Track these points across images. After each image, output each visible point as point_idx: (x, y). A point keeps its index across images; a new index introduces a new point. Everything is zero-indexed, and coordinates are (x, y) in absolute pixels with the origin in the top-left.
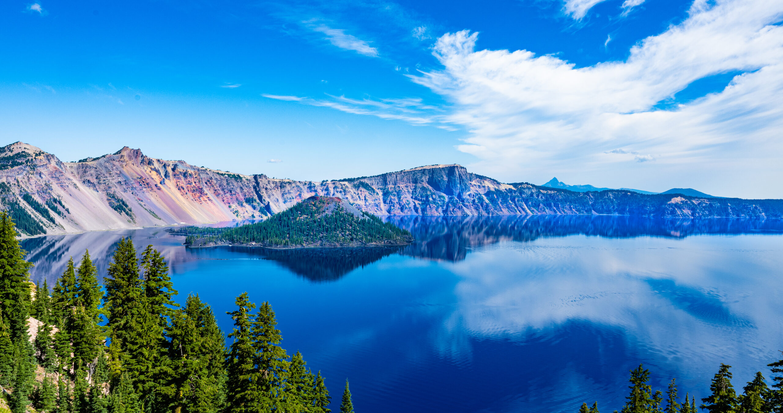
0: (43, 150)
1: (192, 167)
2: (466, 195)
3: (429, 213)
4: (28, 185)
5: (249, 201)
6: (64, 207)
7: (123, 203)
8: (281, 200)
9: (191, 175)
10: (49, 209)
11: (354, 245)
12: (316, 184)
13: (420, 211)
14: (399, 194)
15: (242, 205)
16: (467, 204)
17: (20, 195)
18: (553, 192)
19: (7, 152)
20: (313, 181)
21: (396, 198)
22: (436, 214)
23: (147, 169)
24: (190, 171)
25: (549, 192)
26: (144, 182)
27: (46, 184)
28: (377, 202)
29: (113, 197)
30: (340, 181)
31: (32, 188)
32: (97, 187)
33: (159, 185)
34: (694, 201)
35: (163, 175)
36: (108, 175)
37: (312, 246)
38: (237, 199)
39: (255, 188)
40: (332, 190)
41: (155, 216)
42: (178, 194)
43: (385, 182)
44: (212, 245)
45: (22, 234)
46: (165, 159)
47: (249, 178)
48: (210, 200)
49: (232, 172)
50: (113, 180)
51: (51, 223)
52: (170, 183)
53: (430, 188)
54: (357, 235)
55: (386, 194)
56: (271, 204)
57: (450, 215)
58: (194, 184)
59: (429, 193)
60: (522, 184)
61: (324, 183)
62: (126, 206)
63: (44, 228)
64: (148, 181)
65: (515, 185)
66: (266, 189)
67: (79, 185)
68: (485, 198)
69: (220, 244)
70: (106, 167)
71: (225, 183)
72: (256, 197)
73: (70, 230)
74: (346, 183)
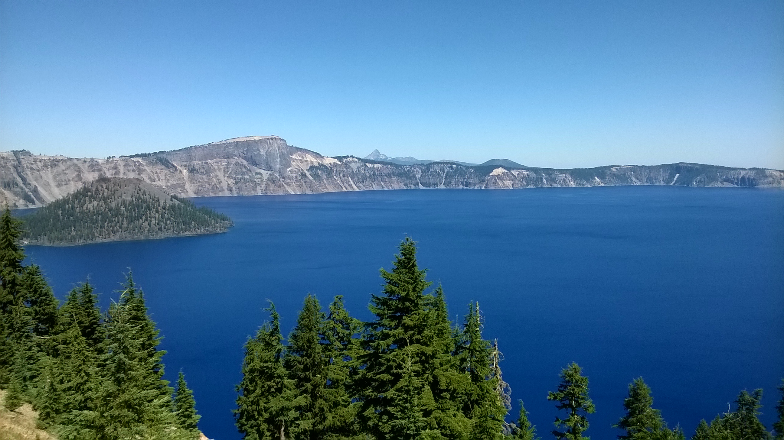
2: (287, 171)
3: (244, 193)
8: (54, 184)
12: (101, 162)
13: (234, 191)
14: (207, 172)
16: (289, 181)
18: (379, 165)
21: (204, 177)
28: (180, 182)
30: (131, 156)
34: (513, 172)
47: (6, 155)
53: (245, 163)
56: (40, 189)
59: (244, 169)
61: (110, 160)
68: (308, 174)
72: (19, 180)
74: (140, 159)
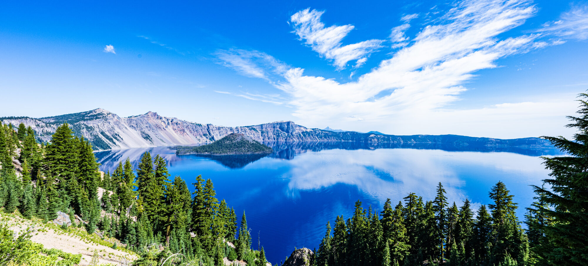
0: (111, 112)
1: (180, 120)
2: (294, 133)
3: (279, 140)
4: (103, 127)
5: (205, 135)
6: (120, 137)
7: (148, 136)
8: (219, 135)
9: (179, 124)
10: (113, 138)
11: (249, 153)
12: (234, 128)
13: (276, 139)
14: (267, 133)
15: (202, 137)
16: (294, 137)
17: (99, 132)
18: (327, 132)
19: (93, 113)
20: (232, 127)
21: (266, 134)
22: (282, 141)
23: (159, 121)
24: (179, 122)
25: (326, 132)
26: (158, 127)
27: (112, 127)
28: (259, 136)
29: (144, 133)
30: (244, 127)
31: (105, 129)
32: (136, 129)
33: (165, 128)
34: (378, 136)
35: (167, 123)
36: (141, 124)
37: (231, 154)
38: (200, 134)
39: (207, 129)
40: (240, 131)
41: (163, 141)
42: (173, 132)
43: (262, 128)
44: (188, 154)
45: (100, 149)
46: (168, 117)
47: (205, 125)
48: (187, 134)
49: (198, 123)
50: (144, 126)
51: (114, 145)
52: (170, 128)
53: (280, 130)
54: (250, 149)
55: (262, 132)
56: (215, 137)
57: (288, 141)
58: (181, 128)
59: (279, 132)
60: (315, 129)
61: (237, 128)
62: (150, 137)
63: (111, 146)
64: (160, 126)
65: (313, 129)
66: (212, 130)
67: (128, 127)
68: (301, 134)
69: (192, 153)
70: (141, 120)
71: (194, 127)
72: (208, 133)
73: (123, 148)
74: (246, 128)
